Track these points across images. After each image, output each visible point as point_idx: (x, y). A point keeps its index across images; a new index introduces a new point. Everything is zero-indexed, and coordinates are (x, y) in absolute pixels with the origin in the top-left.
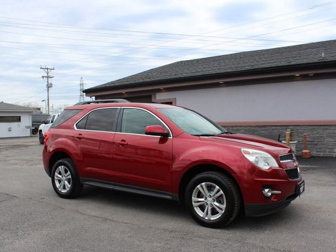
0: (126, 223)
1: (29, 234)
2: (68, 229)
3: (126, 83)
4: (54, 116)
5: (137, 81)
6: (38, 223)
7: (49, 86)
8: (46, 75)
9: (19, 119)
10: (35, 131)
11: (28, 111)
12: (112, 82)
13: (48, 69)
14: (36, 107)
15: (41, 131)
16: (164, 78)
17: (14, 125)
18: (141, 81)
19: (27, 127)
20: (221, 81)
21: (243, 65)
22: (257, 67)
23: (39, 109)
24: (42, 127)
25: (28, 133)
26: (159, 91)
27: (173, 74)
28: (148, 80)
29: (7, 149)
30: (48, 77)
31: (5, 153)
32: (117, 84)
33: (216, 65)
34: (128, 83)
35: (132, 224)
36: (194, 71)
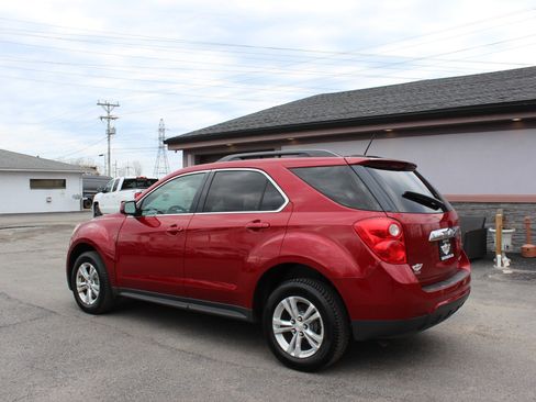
0: (233, 364)
1: (74, 379)
2: (137, 372)
3: (232, 129)
4: (118, 180)
5: (251, 127)
6: (89, 360)
7: (110, 133)
8: (106, 114)
9: (63, 184)
10: (88, 203)
11: (77, 171)
12: (210, 128)
13: (108, 105)
14: (90, 165)
15: (96, 203)
16: (294, 122)
17: (55, 193)
18: (257, 126)
19: (76, 197)
20: (388, 128)
21: (426, 102)
22: (448, 105)
23: (95, 168)
24: (98, 197)
25: (77, 206)
26: (286, 142)
27: (310, 115)
28: (269, 125)
29: (43, 231)
30: (109, 118)
31: (41, 237)
32: (218, 131)
33: (379, 101)
34: (237, 129)
35: (244, 367)
36: (343, 111)
